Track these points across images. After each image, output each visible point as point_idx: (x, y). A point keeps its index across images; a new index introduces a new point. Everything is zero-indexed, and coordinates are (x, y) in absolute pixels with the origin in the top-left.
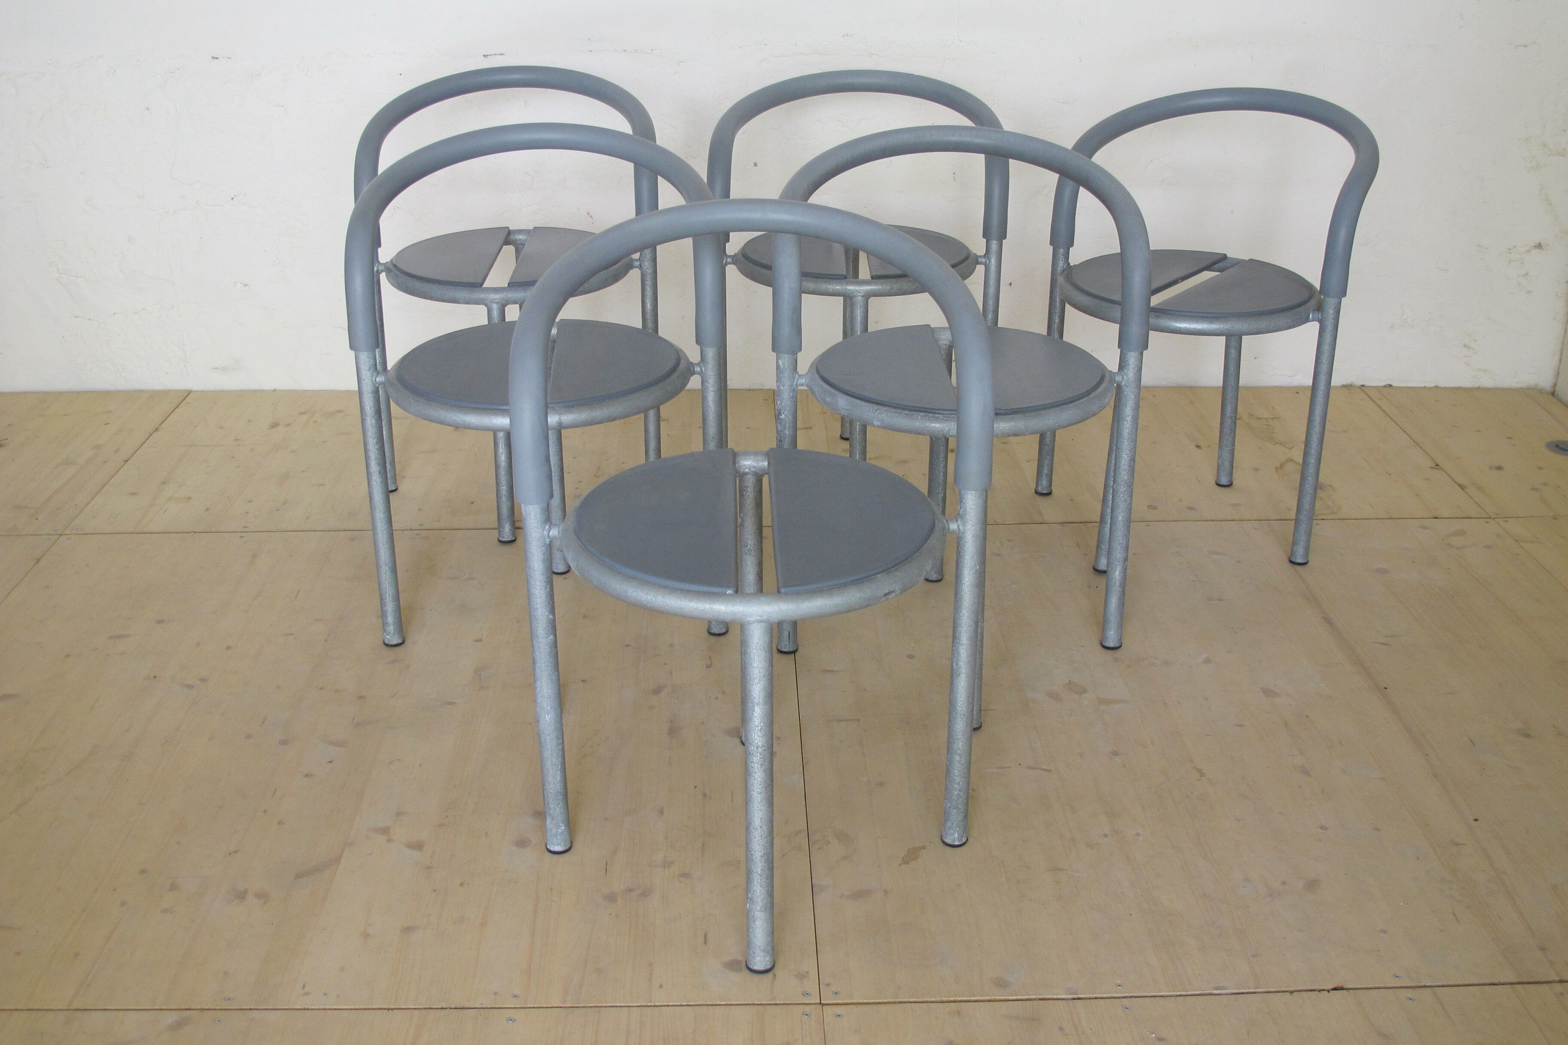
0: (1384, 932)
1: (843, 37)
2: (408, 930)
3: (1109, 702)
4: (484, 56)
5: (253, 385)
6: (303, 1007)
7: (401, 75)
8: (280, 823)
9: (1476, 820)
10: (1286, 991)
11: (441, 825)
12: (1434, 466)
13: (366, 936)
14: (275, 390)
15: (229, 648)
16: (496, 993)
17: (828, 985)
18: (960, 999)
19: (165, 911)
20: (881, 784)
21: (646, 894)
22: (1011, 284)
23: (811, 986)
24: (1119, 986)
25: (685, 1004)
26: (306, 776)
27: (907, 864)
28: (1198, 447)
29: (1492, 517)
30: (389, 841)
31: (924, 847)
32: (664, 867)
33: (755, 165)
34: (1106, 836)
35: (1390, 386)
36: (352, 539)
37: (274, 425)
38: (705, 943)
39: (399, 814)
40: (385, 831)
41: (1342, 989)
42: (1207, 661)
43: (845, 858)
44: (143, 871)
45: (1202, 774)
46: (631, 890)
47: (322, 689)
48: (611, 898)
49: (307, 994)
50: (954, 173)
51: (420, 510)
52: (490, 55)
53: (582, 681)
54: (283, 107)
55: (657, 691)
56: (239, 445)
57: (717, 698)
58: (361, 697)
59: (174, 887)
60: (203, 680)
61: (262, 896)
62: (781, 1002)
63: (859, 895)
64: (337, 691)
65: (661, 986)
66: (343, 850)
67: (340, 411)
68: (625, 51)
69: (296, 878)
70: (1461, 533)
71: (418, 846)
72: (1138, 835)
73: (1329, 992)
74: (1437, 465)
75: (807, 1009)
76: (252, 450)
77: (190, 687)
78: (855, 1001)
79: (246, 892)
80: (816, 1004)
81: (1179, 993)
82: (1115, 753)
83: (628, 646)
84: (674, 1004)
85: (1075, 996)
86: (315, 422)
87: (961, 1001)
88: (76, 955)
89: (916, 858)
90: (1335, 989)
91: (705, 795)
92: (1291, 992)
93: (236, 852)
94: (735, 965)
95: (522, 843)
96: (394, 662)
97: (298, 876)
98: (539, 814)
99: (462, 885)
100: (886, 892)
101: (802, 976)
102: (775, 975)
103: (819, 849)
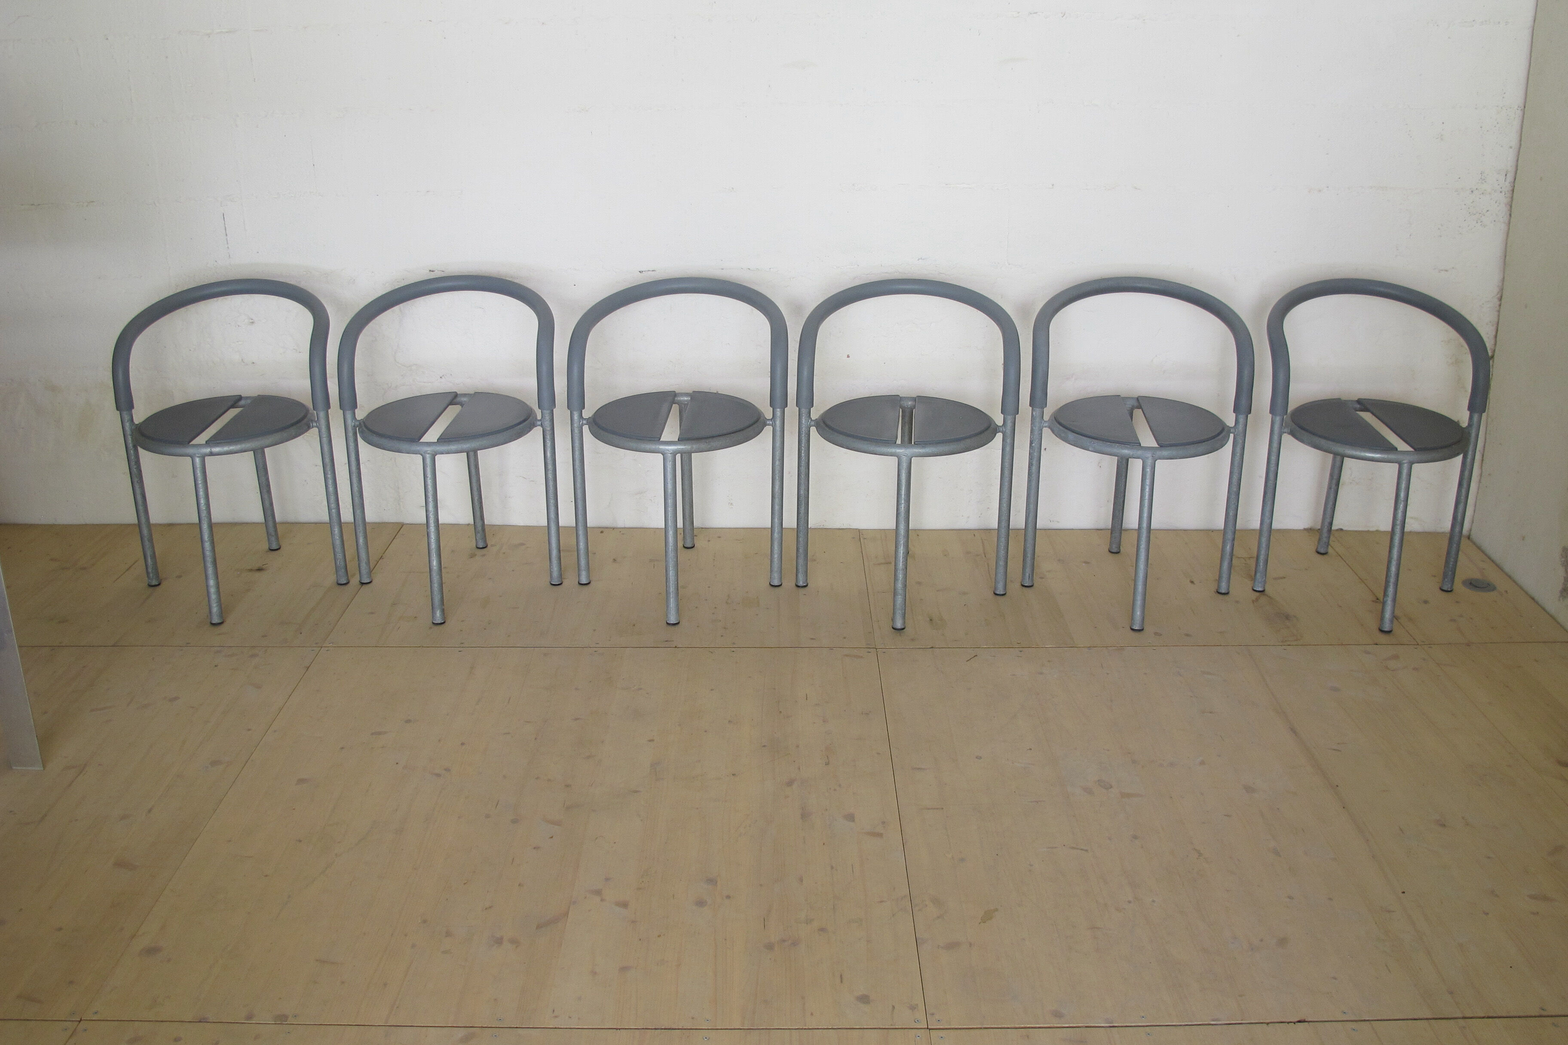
0: (1335, 978)
1: (918, 260)
2: (623, 969)
3: (1129, 795)
4: (640, 272)
5: (452, 520)
6: (554, 1027)
8: (520, 885)
9: (1404, 892)
10: (1265, 1023)
11: (639, 889)
12: (1374, 599)
13: (594, 973)
15: (463, 744)
16: (693, 1018)
17: (933, 1014)
18: (1028, 1026)
19: (445, 952)
20: (962, 860)
21: (795, 944)
22: (1045, 449)
23: (920, 1015)
24: (1143, 1017)
25: (830, 1027)
26: (534, 848)
27: (984, 923)
28: (1192, 582)
29: (1420, 644)
30: (602, 900)
31: (996, 910)
32: (807, 923)
33: (848, 356)
34: (1130, 902)
35: (1341, 530)
36: (545, 655)
37: (473, 556)
38: (842, 982)
39: (607, 879)
40: (598, 892)
41: (1304, 1021)
42: (1202, 763)
43: (938, 918)
44: (424, 921)
45: (1200, 854)
46: (784, 941)
47: (537, 779)
48: (770, 947)
49: (556, 1017)
51: (594, 631)
52: (644, 271)
53: (733, 775)
55: (790, 783)
56: (447, 572)
57: (835, 790)
58: (567, 786)
59: (448, 934)
60: (447, 770)
61: (514, 942)
62: (900, 1027)
63: (952, 946)
64: (549, 780)
65: (812, 1014)
66: (569, 907)
67: (523, 544)
68: (749, 269)
69: (537, 928)
70: (1396, 657)
71: (624, 905)
72: (1153, 901)
73: (1295, 1023)
74: (1377, 599)
75: (919, 1032)
76: (459, 577)
77: (438, 775)
78: (953, 1027)
79: (502, 938)
80: (925, 1028)
81: (1186, 1023)
82: (1135, 837)
83: (764, 746)
84: (823, 1027)
85: (1111, 1025)
86: (504, 553)
87: (1029, 1028)
88: (385, 985)
89: (990, 918)
90: (1299, 1022)
91: (832, 867)
92: (1268, 1024)
93: (490, 907)
94: (864, 999)
95: (701, 903)
96: (589, 757)
97: (539, 927)
98: (712, 881)
99: (659, 936)
100: (971, 944)
101: (913, 1008)
102: (894, 1007)
103: (919, 910)
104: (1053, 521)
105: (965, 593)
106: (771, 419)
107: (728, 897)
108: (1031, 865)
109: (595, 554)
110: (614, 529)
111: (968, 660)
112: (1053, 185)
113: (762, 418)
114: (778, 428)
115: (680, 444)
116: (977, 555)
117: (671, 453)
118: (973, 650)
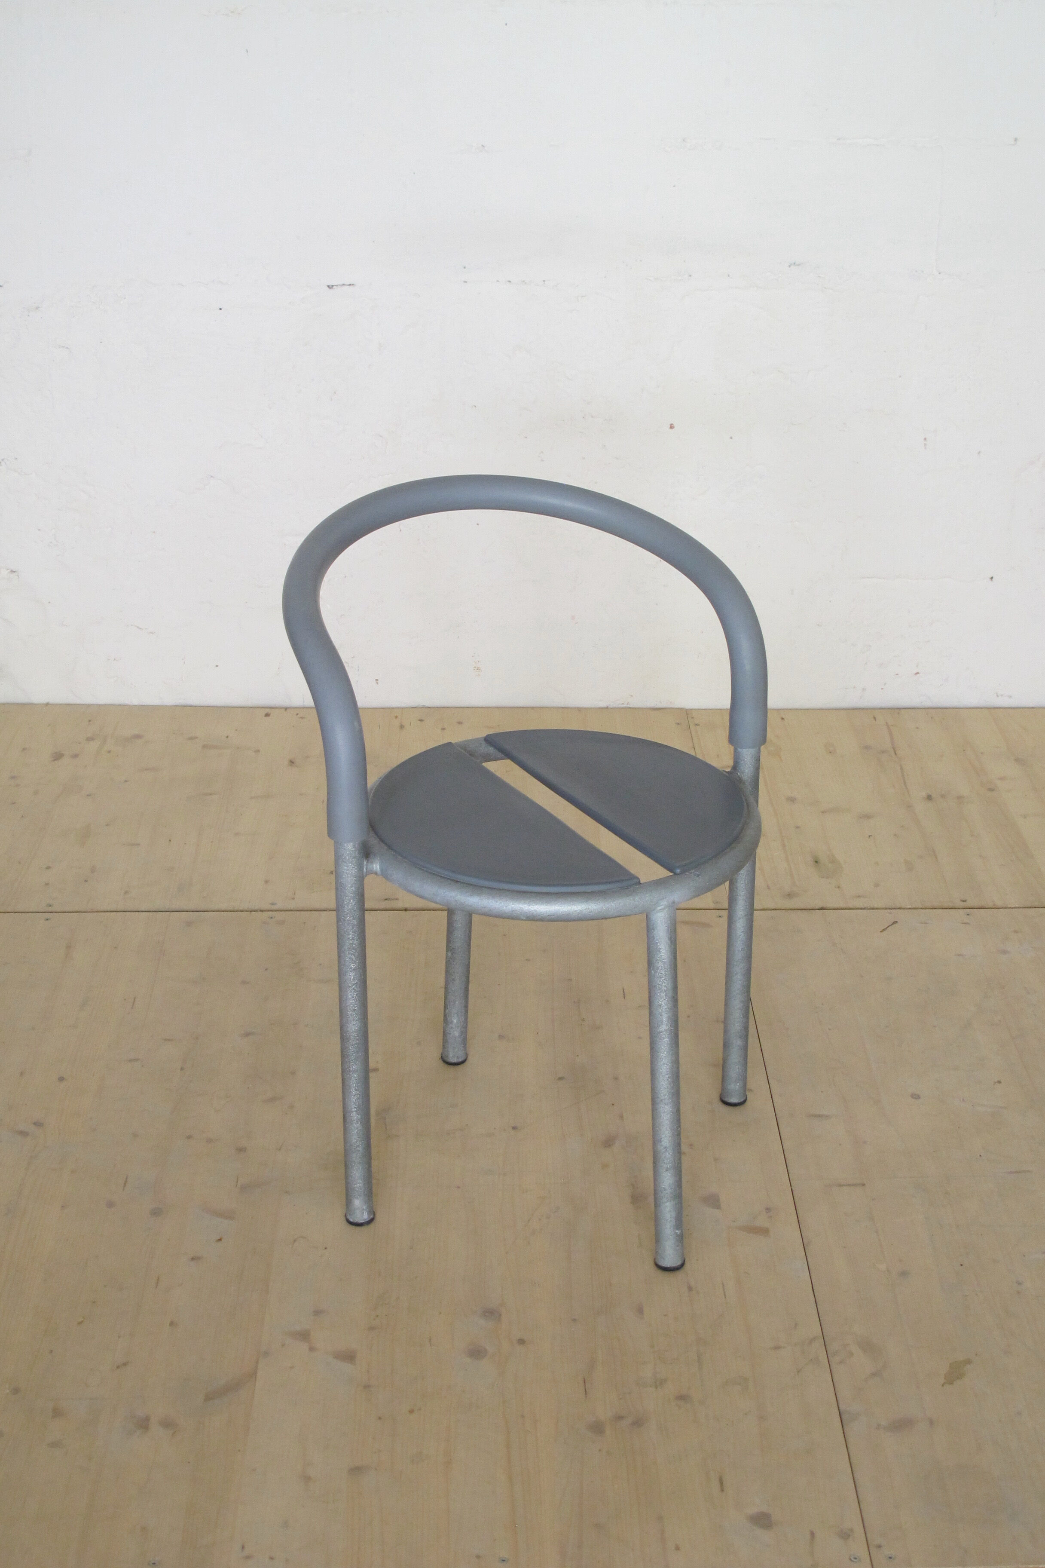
1: (790, 266)
2: (356, 1471)
4: (328, 286)
5: (21, 698)
7: (221, 309)
8: (172, 1324)
11: (372, 1329)
13: (307, 1479)
14: (47, 704)
15: (62, 1079)
16: (478, 1557)
17: (880, 1546)
19: (54, 1445)
20: (904, 1274)
21: (638, 1423)
22: (992, 578)
23: (859, 1546)
26: (193, 1259)
27: (951, 1383)
30: (312, 1349)
31: (968, 1362)
32: (656, 1388)
33: (672, 427)
36: (189, 924)
37: (58, 756)
38: (722, 1490)
39: (317, 1313)
40: (304, 1336)
43: (874, 1375)
46: (621, 1418)
47: (189, 1137)
48: (598, 1428)
49: (248, 1557)
50: (925, 439)
51: (266, 882)
52: (337, 286)
53: (514, 1128)
54: (67, 348)
55: (608, 1143)
56: (18, 786)
58: (241, 1150)
59: (57, 1413)
60: (38, 1124)
61: (167, 1424)
63: (901, 1425)
64: (209, 1141)
65: (677, 1548)
66: (257, 1362)
67: (138, 737)
68: (510, 282)
69: (205, 1399)
71: (349, 1357)
76: (36, 793)
77: (23, 1134)
79: (147, 1419)
83: (560, 1079)
86: (109, 752)
89: (960, 1376)
93: (125, 1364)
94: (762, 1520)
95: (476, 1353)
96: (272, 1100)
97: (208, 1398)
98: (491, 1314)
99: (411, 1411)
100: (931, 1422)
101: (845, 1535)
102: (812, 1534)
103: (841, 1362)
104: (1002, 695)
105: (868, 817)
107: (521, 1342)
108: (1019, 1284)
109: (258, 751)
110: (286, 709)
111: (884, 930)
112: (1016, 140)
116: (883, 752)
118: (890, 913)
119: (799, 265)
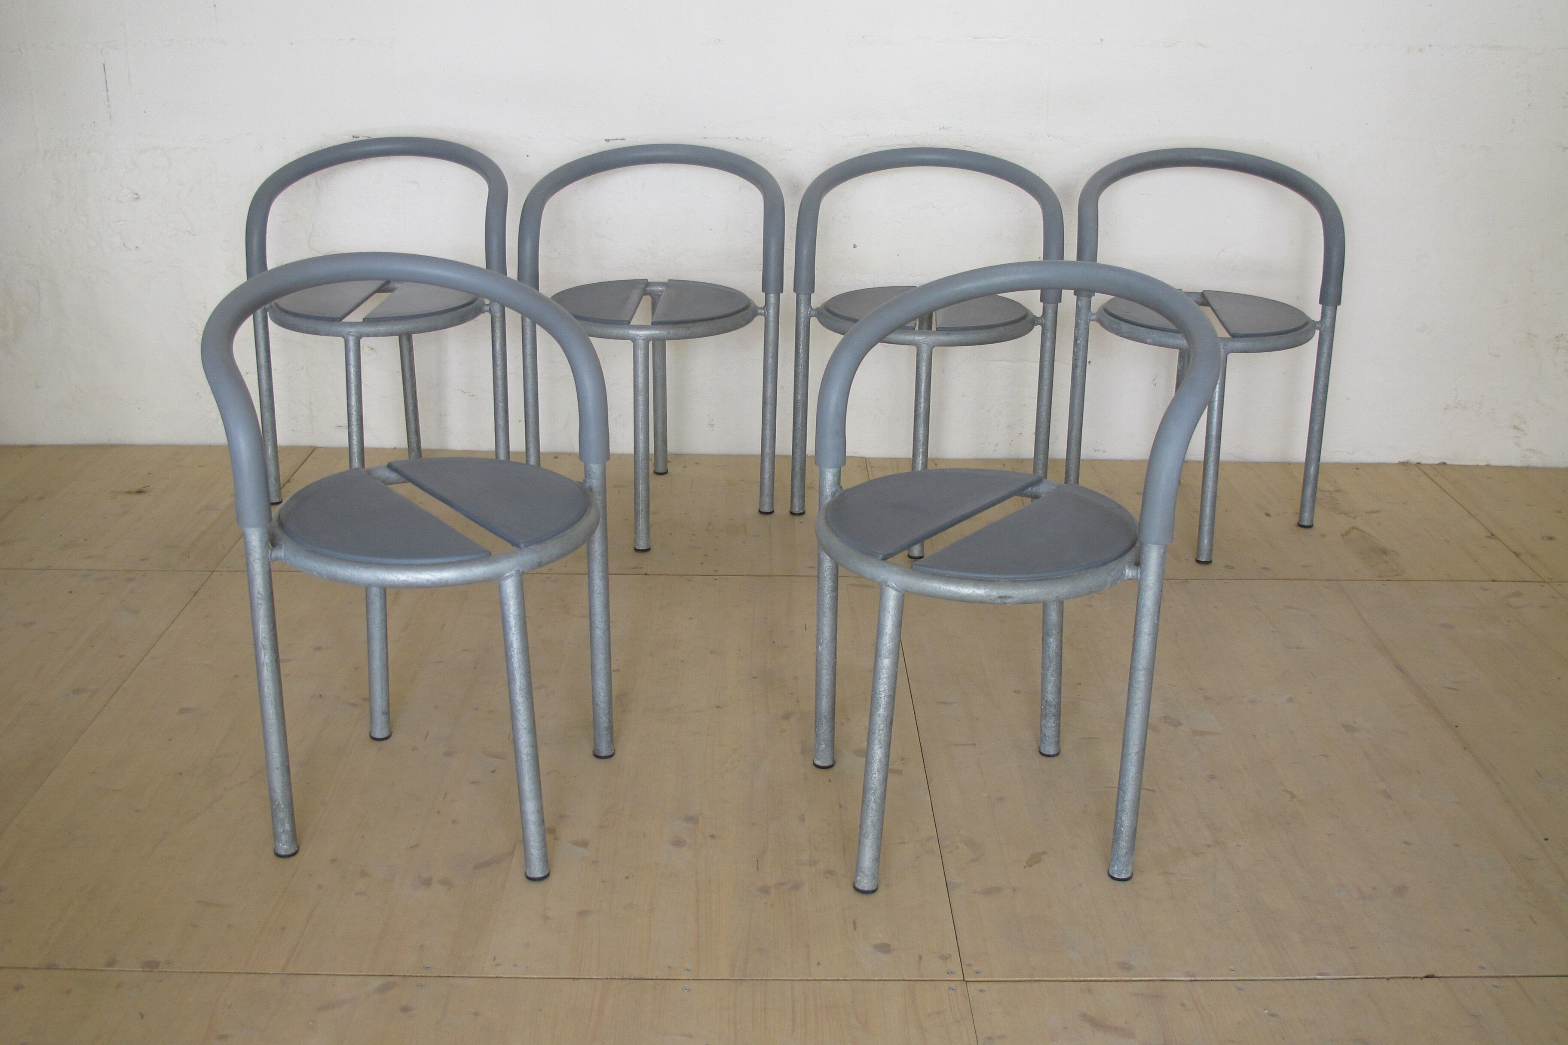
0: (1468, 930)
1: (940, 129)
2: (582, 914)
3: (1202, 733)
4: (606, 140)
6: (496, 976)
7: (528, 156)
8: (453, 822)
9: (1546, 839)
10: (1383, 978)
11: (602, 827)
12: (1489, 535)
13: (546, 918)
16: (669, 967)
17: (970, 965)
18: (1089, 979)
19: (359, 893)
20: (1001, 799)
21: (796, 887)
23: (954, 965)
24: (1232, 970)
25: (842, 979)
26: (472, 783)
27: (1031, 866)
28: (1268, 515)
29: (1546, 581)
30: (556, 839)
31: (1045, 853)
32: (811, 866)
33: (855, 246)
34: (1209, 846)
35: (1445, 464)
38: (855, 929)
39: (562, 816)
40: (551, 830)
41: (1433, 977)
42: (1290, 700)
43: (974, 860)
44: (333, 861)
45: (1293, 796)
46: (783, 884)
48: (765, 890)
49: (498, 965)
52: (612, 140)
53: (717, 707)
54: (416, 183)
55: (787, 717)
57: (842, 724)
59: (364, 874)
60: (366, 700)
61: (446, 883)
62: (929, 979)
63: (991, 892)
64: (491, 711)
65: (819, 964)
66: (515, 846)
68: (737, 138)
69: (474, 868)
70: (1518, 594)
71: (584, 844)
72: (1239, 846)
73: (1421, 979)
74: (1492, 535)
75: (953, 985)
77: (354, 705)
78: (995, 979)
79: (431, 879)
80: (960, 981)
81: (1286, 978)
82: (1212, 777)
83: (754, 678)
84: (832, 979)
85: (1193, 979)
87: (1091, 981)
88: (284, 929)
89: (1039, 862)
90: (1427, 977)
91: (841, 806)
92: (1388, 979)
93: (417, 846)
94: (884, 948)
95: (678, 843)
96: (539, 687)
97: (477, 867)
98: (692, 819)
99: (627, 878)
100: (1014, 890)
101: (945, 958)
102: (921, 957)
103: (949, 853)
106: (764, 308)
107: (713, 836)
108: (1086, 806)
112: (1102, 40)
113: (752, 305)
114: (772, 318)
115: (654, 329)
117: (643, 339)
119: (946, 129)
